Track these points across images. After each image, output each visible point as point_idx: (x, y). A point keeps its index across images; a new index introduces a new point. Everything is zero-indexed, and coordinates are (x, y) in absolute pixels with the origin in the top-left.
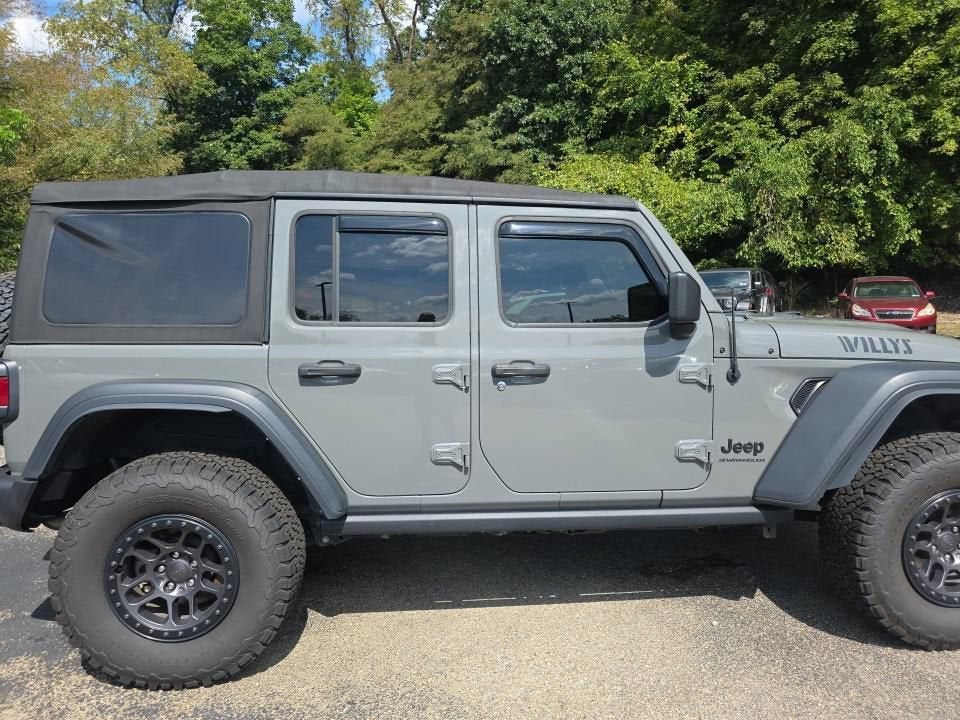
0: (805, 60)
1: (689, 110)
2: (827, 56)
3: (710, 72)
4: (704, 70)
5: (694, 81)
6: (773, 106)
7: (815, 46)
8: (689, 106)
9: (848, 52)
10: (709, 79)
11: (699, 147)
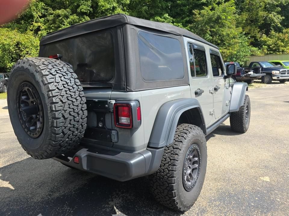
0: (79, 10)
1: (41, 18)
2: (85, 11)
3: (46, 7)
4: (44, 6)
5: (41, 9)
6: (71, 22)
7: (81, 7)
8: (41, 17)
9: (90, 11)
10: (47, 9)
11: (47, 31)
